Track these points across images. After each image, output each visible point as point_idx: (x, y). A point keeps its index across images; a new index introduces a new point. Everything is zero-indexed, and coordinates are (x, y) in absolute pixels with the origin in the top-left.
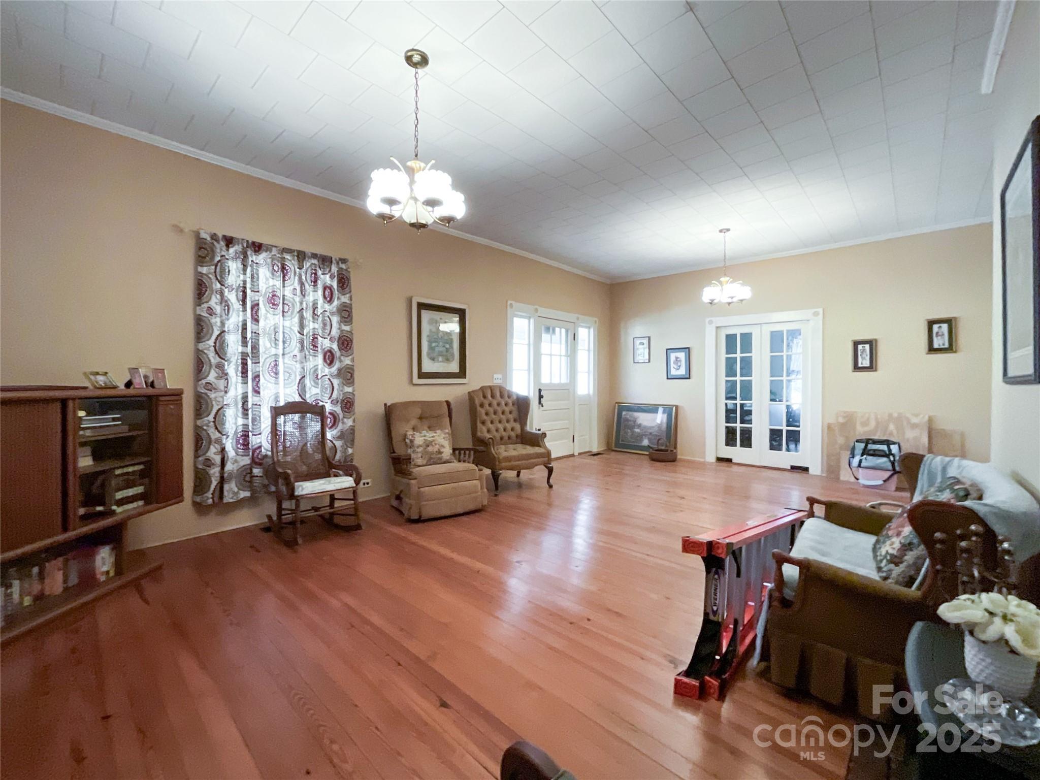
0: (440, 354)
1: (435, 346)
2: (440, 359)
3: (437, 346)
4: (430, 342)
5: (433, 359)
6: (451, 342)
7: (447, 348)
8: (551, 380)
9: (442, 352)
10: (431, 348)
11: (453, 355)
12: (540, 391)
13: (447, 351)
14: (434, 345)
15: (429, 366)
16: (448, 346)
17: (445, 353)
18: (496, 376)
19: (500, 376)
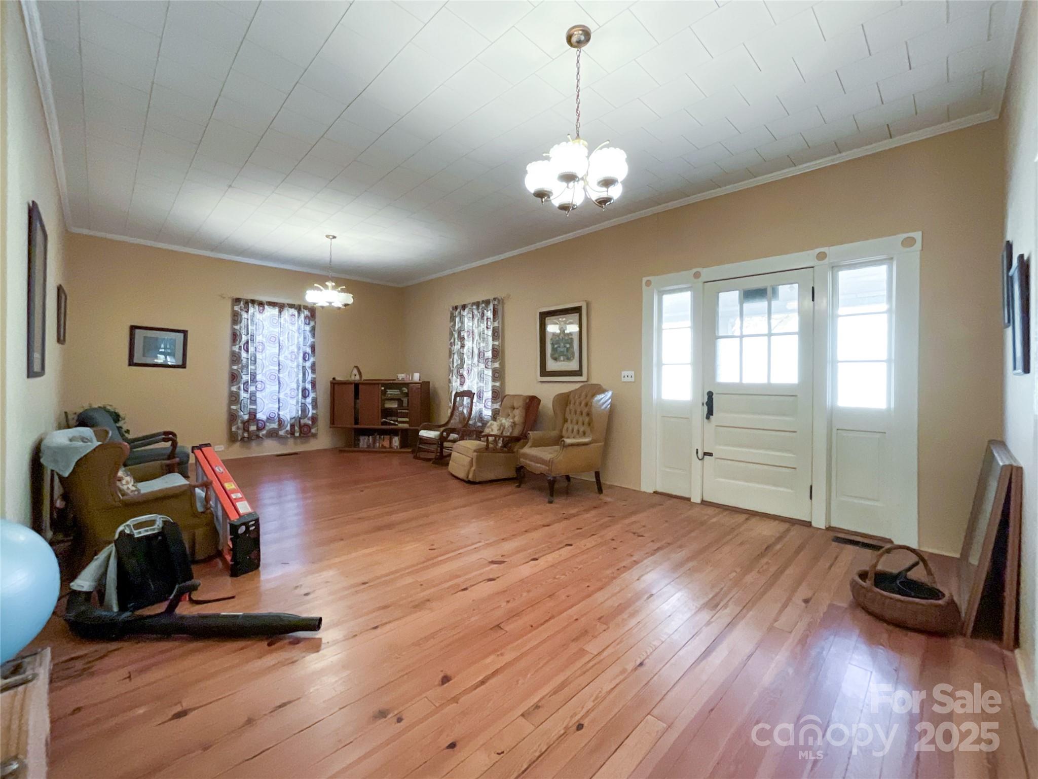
0: (562, 354)
1: (557, 348)
2: (562, 358)
3: (559, 347)
4: (553, 344)
5: (555, 359)
6: (571, 342)
7: (567, 348)
8: (741, 379)
9: (563, 352)
10: (554, 350)
11: (573, 354)
12: (710, 395)
13: (567, 351)
14: (556, 346)
15: (551, 365)
16: (568, 346)
17: (565, 353)
18: (624, 373)
19: (631, 373)
